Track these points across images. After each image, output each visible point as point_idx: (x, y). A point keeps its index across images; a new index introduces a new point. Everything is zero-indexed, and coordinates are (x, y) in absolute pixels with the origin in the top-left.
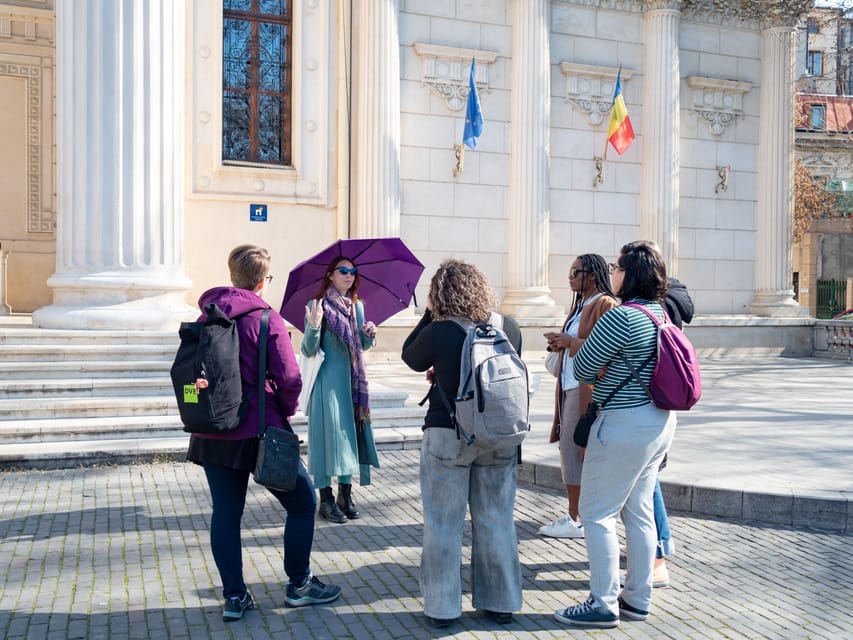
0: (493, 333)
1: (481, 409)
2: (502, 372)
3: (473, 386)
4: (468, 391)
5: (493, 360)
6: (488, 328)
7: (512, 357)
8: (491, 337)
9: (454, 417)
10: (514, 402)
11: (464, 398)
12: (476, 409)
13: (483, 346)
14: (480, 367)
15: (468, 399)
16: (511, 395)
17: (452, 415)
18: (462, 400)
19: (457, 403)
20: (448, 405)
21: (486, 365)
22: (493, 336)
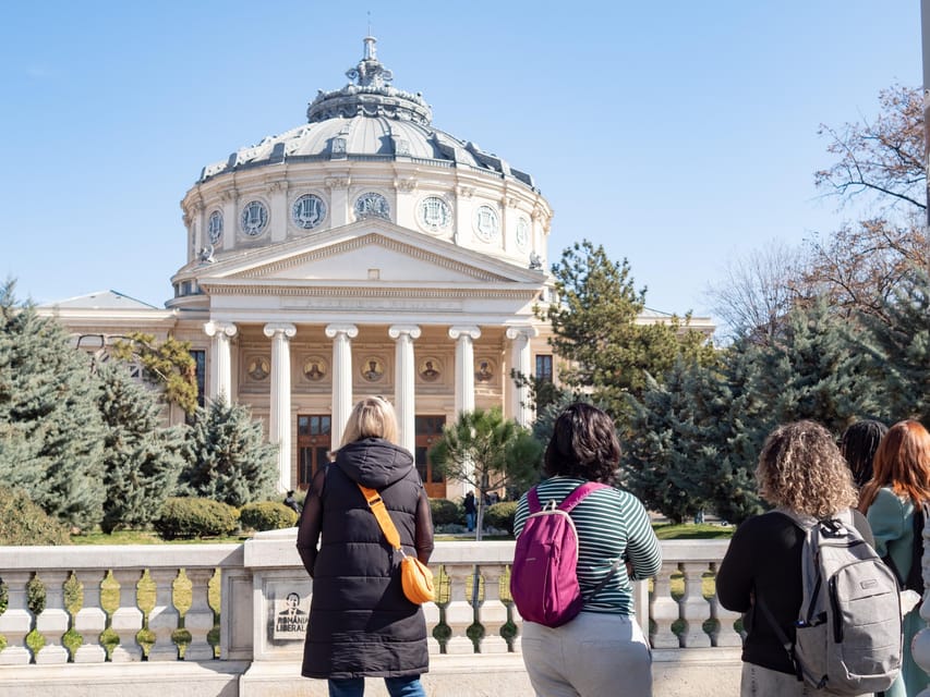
0: (843, 531)
1: (839, 637)
2: (864, 586)
3: (826, 606)
4: (816, 612)
5: (852, 569)
6: (836, 524)
7: (876, 565)
8: (840, 536)
9: (793, 649)
10: (884, 628)
11: (813, 623)
12: (831, 636)
13: (832, 549)
14: (834, 579)
15: (817, 624)
16: (880, 618)
17: (788, 647)
18: (807, 625)
19: (798, 630)
20: (781, 634)
21: (842, 575)
22: (844, 536)
